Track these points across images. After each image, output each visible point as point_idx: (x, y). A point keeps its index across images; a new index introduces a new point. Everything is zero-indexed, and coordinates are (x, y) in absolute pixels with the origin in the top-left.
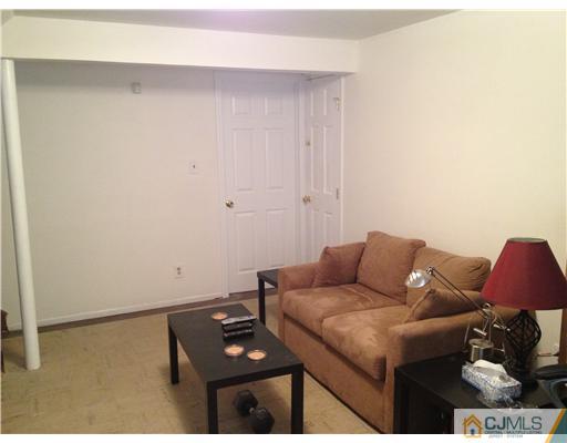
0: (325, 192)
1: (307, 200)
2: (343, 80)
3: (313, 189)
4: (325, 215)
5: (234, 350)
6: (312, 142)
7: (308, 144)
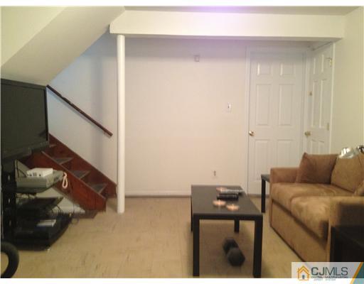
0: (320, 127)
1: (308, 134)
2: (334, 45)
3: (312, 125)
4: (320, 143)
5: (220, 203)
6: (313, 93)
7: (311, 94)
